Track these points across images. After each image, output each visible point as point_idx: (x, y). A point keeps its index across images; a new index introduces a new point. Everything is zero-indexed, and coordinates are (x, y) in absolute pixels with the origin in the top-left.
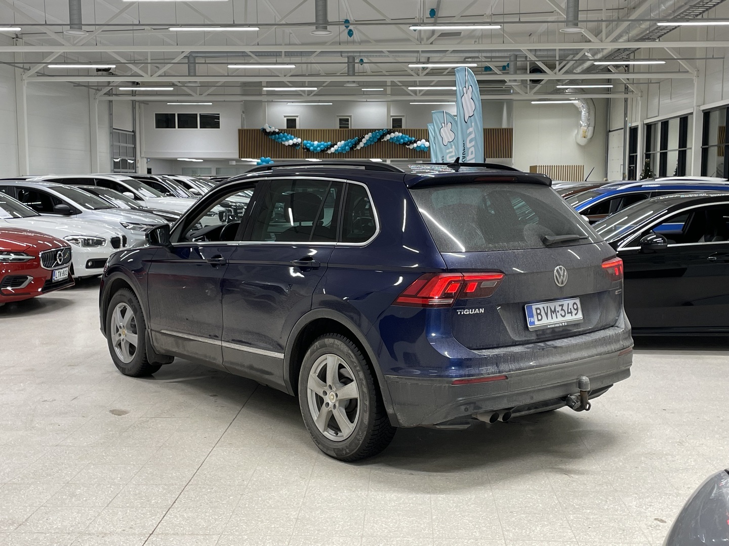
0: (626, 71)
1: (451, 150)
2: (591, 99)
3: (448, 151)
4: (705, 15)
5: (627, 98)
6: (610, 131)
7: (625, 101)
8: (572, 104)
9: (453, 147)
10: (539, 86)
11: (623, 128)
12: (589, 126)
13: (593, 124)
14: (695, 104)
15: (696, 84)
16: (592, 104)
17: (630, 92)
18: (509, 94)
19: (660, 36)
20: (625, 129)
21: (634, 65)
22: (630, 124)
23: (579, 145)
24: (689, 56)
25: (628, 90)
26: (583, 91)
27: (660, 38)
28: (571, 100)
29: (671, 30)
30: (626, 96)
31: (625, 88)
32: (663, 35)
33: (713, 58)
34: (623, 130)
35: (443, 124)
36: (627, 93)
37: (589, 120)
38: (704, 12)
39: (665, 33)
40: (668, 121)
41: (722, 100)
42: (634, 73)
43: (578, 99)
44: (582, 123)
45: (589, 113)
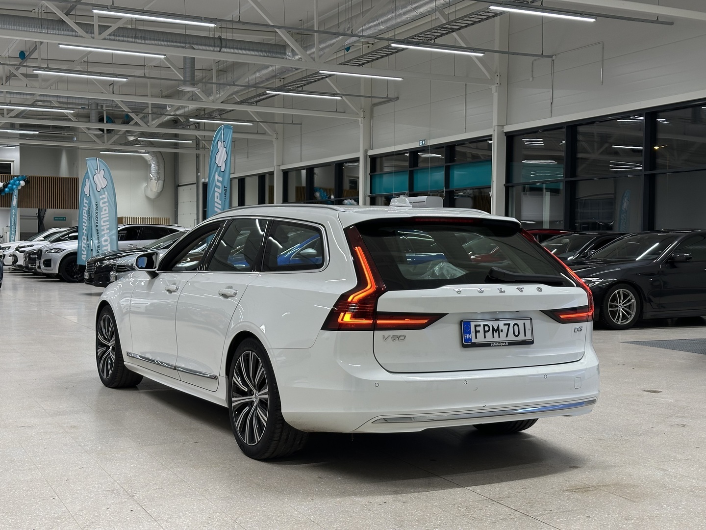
0: (196, 128)
1: (104, 196)
2: (160, 152)
3: (101, 197)
4: (305, 88)
5: (199, 154)
6: (179, 186)
7: (197, 157)
8: (141, 156)
9: (106, 193)
10: (116, 137)
11: (195, 183)
12: (159, 180)
13: (162, 177)
14: (275, 164)
15: (275, 145)
16: (160, 157)
17: (202, 148)
18: (73, 141)
19: (258, 101)
20: (197, 183)
21: (205, 123)
22: (203, 180)
23: (148, 198)
24: (269, 120)
25: (199, 147)
26: (152, 144)
27: (258, 103)
28: (140, 153)
29: (270, 97)
30: (198, 152)
31: (197, 145)
32: (261, 100)
33: (292, 123)
34: (196, 185)
35: (96, 171)
36: (199, 149)
37: (158, 173)
38: (305, 85)
39: (264, 99)
40: (244, 178)
41: (301, 162)
42: (205, 130)
43: (148, 152)
44: (152, 176)
45: (158, 166)
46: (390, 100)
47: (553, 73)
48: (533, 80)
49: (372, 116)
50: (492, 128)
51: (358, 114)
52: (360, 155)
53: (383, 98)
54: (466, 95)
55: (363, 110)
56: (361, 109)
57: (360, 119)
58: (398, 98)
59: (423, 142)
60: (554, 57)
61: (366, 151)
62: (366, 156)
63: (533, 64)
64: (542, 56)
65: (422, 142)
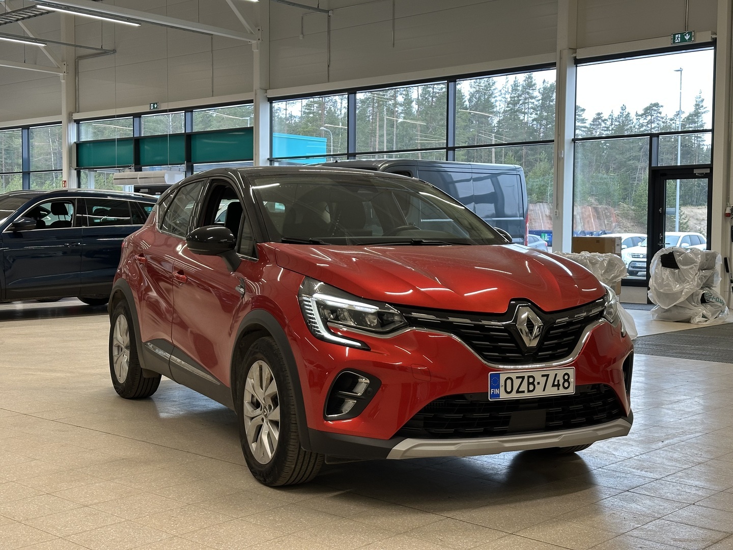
46: (104, 53)
47: (329, 31)
48: (303, 37)
49: (76, 72)
50: (253, 91)
51: (59, 67)
52: (63, 118)
53: (96, 49)
54: (212, 51)
55: (65, 63)
56: (63, 61)
57: (61, 74)
58: (114, 51)
59: (156, 106)
60: (330, 13)
61: (70, 115)
62: (70, 120)
63: (302, 18)
64: (318, 9)
65: (154, 107)
